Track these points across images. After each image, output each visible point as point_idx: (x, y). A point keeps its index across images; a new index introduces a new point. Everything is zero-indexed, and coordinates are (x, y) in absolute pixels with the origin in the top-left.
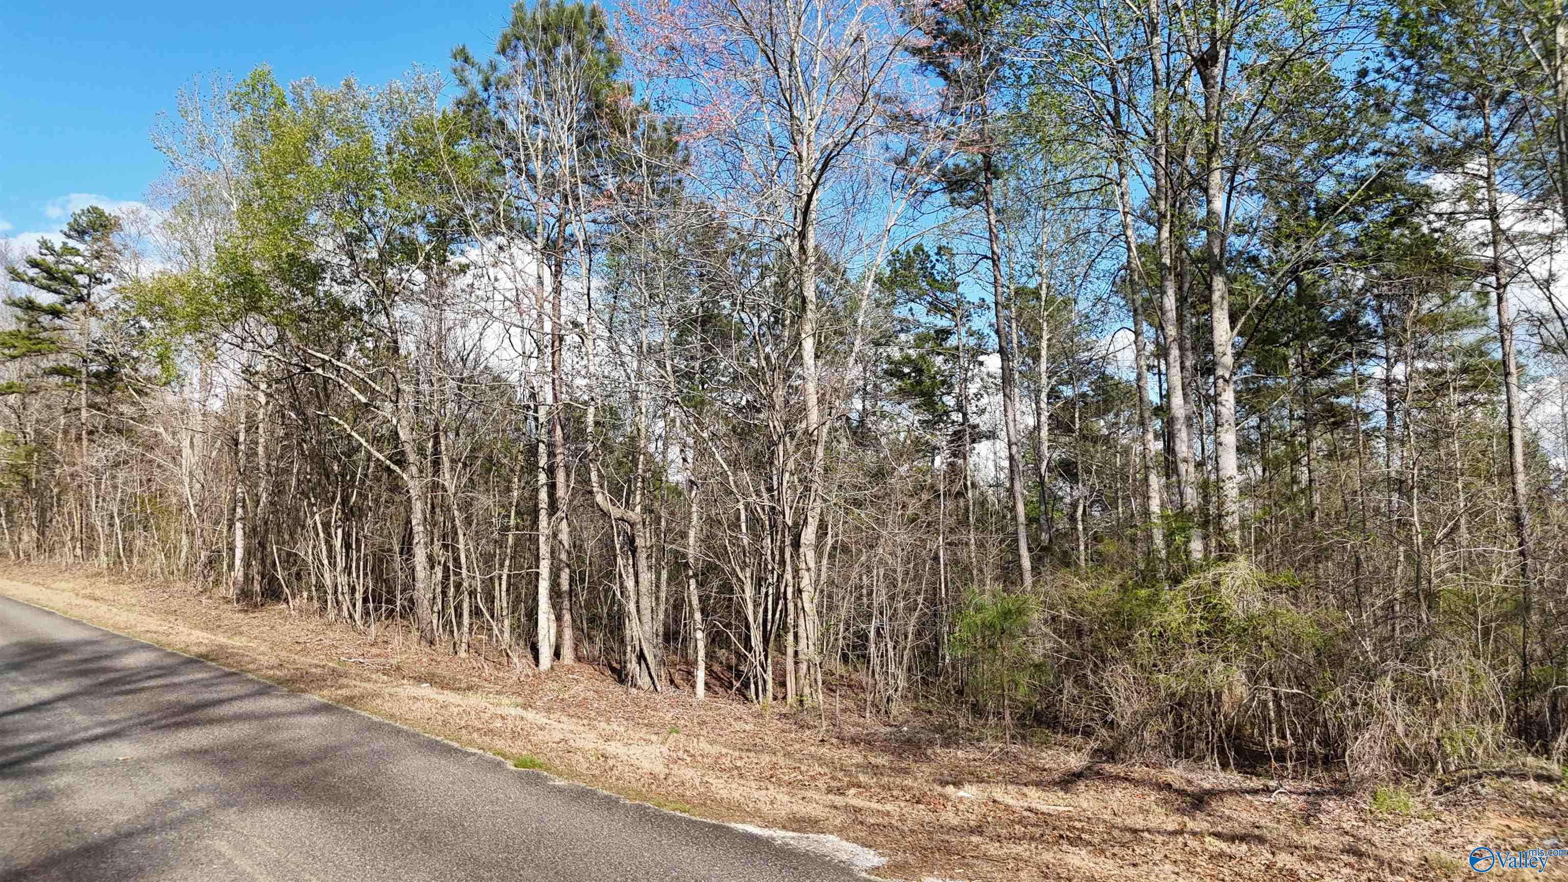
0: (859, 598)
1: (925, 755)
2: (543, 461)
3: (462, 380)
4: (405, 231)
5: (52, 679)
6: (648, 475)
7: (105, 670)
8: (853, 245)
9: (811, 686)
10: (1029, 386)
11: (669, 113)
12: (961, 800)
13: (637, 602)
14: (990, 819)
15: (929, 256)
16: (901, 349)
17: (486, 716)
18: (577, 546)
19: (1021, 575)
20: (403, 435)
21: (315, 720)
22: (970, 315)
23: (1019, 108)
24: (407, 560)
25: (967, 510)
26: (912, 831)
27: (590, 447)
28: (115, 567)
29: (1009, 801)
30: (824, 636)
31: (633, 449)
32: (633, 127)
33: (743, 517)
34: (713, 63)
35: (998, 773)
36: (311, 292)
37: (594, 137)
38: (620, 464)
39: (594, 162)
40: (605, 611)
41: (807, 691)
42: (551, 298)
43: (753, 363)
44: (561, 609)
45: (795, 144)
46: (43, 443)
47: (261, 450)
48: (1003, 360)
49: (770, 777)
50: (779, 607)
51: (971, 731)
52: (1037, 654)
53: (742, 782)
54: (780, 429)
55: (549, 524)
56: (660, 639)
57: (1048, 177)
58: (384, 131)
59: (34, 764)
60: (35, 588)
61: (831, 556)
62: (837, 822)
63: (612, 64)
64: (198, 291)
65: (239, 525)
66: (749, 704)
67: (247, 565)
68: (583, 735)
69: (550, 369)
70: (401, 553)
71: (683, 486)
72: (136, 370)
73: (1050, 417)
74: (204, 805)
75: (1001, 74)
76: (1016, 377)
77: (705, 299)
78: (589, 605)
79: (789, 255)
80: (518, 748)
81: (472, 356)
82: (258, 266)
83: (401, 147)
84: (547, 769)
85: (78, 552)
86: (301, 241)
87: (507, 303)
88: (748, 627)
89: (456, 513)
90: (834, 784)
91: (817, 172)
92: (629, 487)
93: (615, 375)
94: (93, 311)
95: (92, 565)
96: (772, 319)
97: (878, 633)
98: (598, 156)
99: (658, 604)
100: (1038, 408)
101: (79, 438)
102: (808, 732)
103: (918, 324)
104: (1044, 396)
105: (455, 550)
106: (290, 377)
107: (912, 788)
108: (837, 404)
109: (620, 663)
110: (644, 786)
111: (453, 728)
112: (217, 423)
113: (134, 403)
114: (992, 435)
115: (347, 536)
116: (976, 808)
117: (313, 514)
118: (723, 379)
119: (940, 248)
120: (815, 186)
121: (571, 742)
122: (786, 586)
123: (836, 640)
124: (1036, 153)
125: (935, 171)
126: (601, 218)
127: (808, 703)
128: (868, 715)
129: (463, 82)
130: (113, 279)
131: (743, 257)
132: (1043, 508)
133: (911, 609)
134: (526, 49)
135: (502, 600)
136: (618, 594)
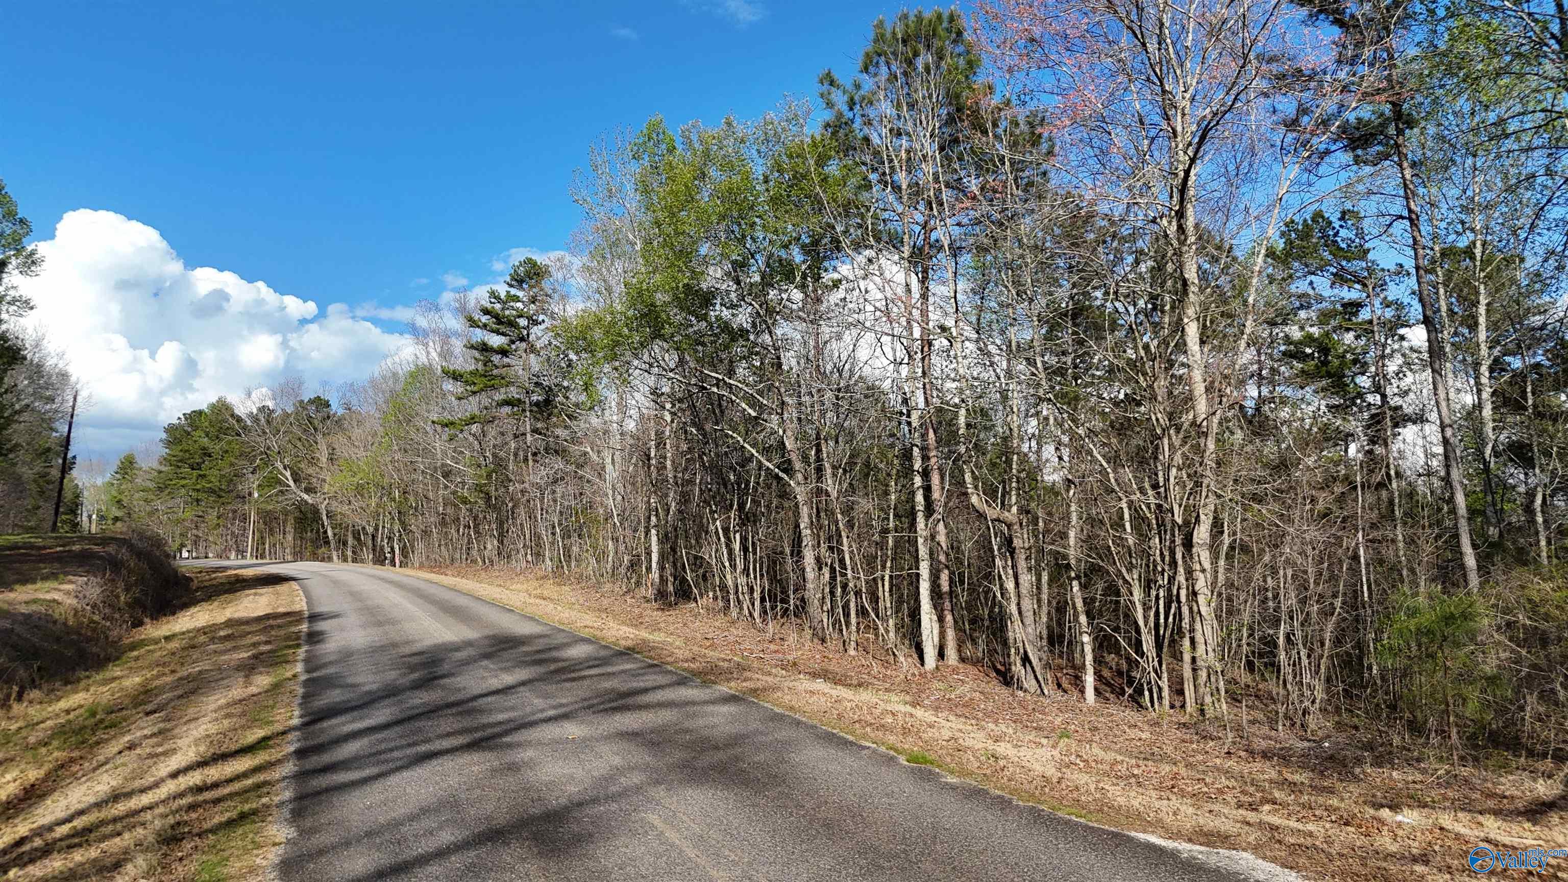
0: (1264, 601)
1: (1353, 774)
2: (917, 465)
3: (839, 390)
4: (783, 254)
5: (514, 667)
6: (1023, 475)
7: (556, 660)
8: (1239, 218)
9: (1212, 695)
10: (1465, 360)
11: (1032, 106)
12: (1399, 825)
13: (1018, 604)
14: (1437, 848)
15: (1330, 223)
16: (1302, 328)
17: (877, 712)
18: (955, 546)
19: (1465, 576)
20: (789, 445)
21: (725, 709)
22: (1386, 284)
23: (1436, 47)
24: (797, 561)
25: (1391, 502)
26: (1341, 855)
27: (962, 449)
28: (558, 572)
29: (1459, 828)
30: (1224, 642)
31: (1006, 449)
32: (995, 125)
33: (1127, 516)
34: (1075, 48)
35: (1445, 798)
36: (705, 317)
37: (956, 141)
38: (994, 465)
39: (957, 166)
40: (987, 612)
41: (1208, 699)
42: (919, 305)
43: (1132, 355)
44: (942, 610)
45: (1168, 119)
46: (500, 463)
47: (669, 463)
48: (1429, 332)
49: (1172, 787)
50: (1173, 611)
51: (1409, 750)
52: (1489, 667)
53: (1140, 790)
54: (1164, 420)
55: (926, 525)
56: (1045, 642)
57: (1477, 119)
58: (761, 161)
59: (504, 740)
60: (499, 590)
61: (1229, 557)
62: (1251, 839)
63: (972, 65)
64: (613, 324)
65: (653, 532)
66: (1143, 712)
67: (662, 568)
68: (972, 735)
69: (920, 374)
70: (792, 555)
71: (1060, 486)
72: (567, 398)
73: (1493, 394)
74: (638, 782)
75: (1410, 11)
76: (1447, 350)
77: (1075, 291)
78: (970, 607)
79: (1166, 236)
80: (909, 744)
81: (847, 367)
82: (661, 298)
83: (777, 174)
84: (939, 766)
85: (529, 557)
86: (694, 272)
87: (878, 313)
88: (1138, 631)
89: (839, 516)
90: (1245, 799)
91: (1194, 146)
92: (1004, 488)
93: (985, 376)
94: (532, 349)
95: (541, 569)
96: (1150, 306)
97: (1288, 638)
98: (961, 159)
99: (1039, 606)
100: (1478, 384)
101: (526, 460)
102: (1211, 744)
103: (1320, 299)
104: (1484, 369)
105: (841, 552)
106: (690, 396)
107: (1338, 809)
108: (1228, 391)
109: (1004, 665)
110: (1036, 788)
111: (847, 722)
112: (632, 442)
113: (566, 427)
114: (1419, 419)
115: (744, 540)
116: (1418, 834)
117: (715, 520)
118: (1098, 373)
119: (1344, 213)
120: (1193, 161)
121: (961, 741)
122: (1179, 588)
123: (1239, 646)
124: (1460, 93)
125: (1333, 129)
126: (965, 221)
127: (1210, 713)
128: (1280, 728)
129: (830, 105)
130: (546, 320)
131: (1115, 244)
132: (1489, 498)
133: (1327, 613)
134: (888, 64)
135: (886, 600)
136: (999, 595)
